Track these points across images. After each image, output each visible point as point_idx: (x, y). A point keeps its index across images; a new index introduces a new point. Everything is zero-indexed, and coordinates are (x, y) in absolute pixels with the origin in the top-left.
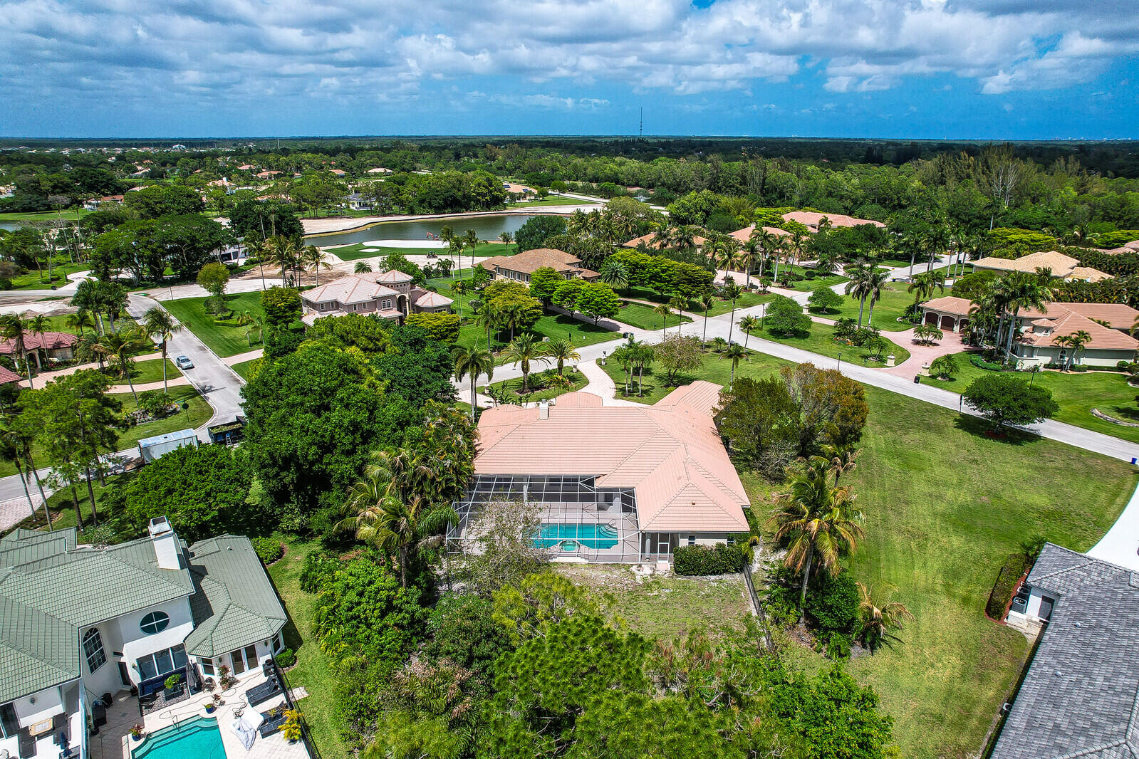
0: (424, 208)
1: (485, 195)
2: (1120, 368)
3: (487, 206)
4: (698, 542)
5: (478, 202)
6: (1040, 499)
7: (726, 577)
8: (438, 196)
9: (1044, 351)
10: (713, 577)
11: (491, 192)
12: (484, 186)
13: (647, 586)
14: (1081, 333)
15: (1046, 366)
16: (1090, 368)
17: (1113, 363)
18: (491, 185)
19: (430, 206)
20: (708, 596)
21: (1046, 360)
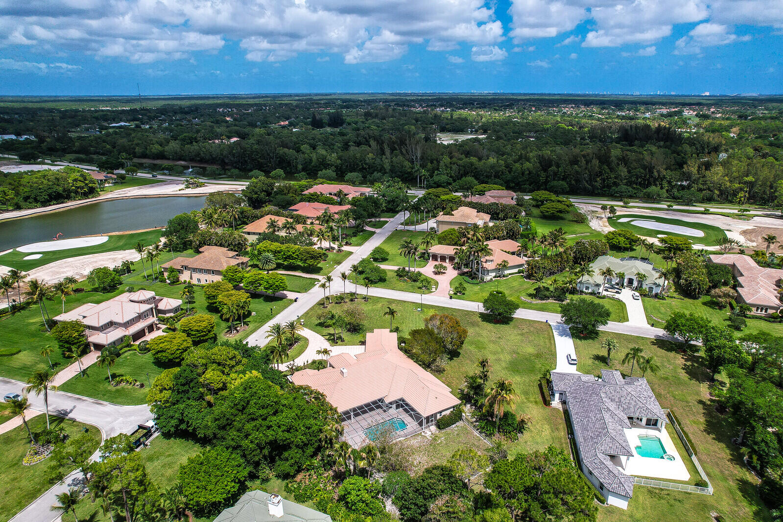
0: (30, 203)
1: (82, 188)
2: (519, 272)
3: (86, 195)
4: (443, 414)
5: (76, 192)
6: (530, 350)
7: (457, 424)
8: (42, 192)
9: (493, 271)
10: (453, 426)
11: (87, 184)
12: (80, 181)
13: (434, 439)
14: (505, 261)
15: (495, 277)
16: (510, 274)
17: (516, 270)
18: (85, 179)
19: (36, 201)
20: (458, 434)
21: (494, 274)
